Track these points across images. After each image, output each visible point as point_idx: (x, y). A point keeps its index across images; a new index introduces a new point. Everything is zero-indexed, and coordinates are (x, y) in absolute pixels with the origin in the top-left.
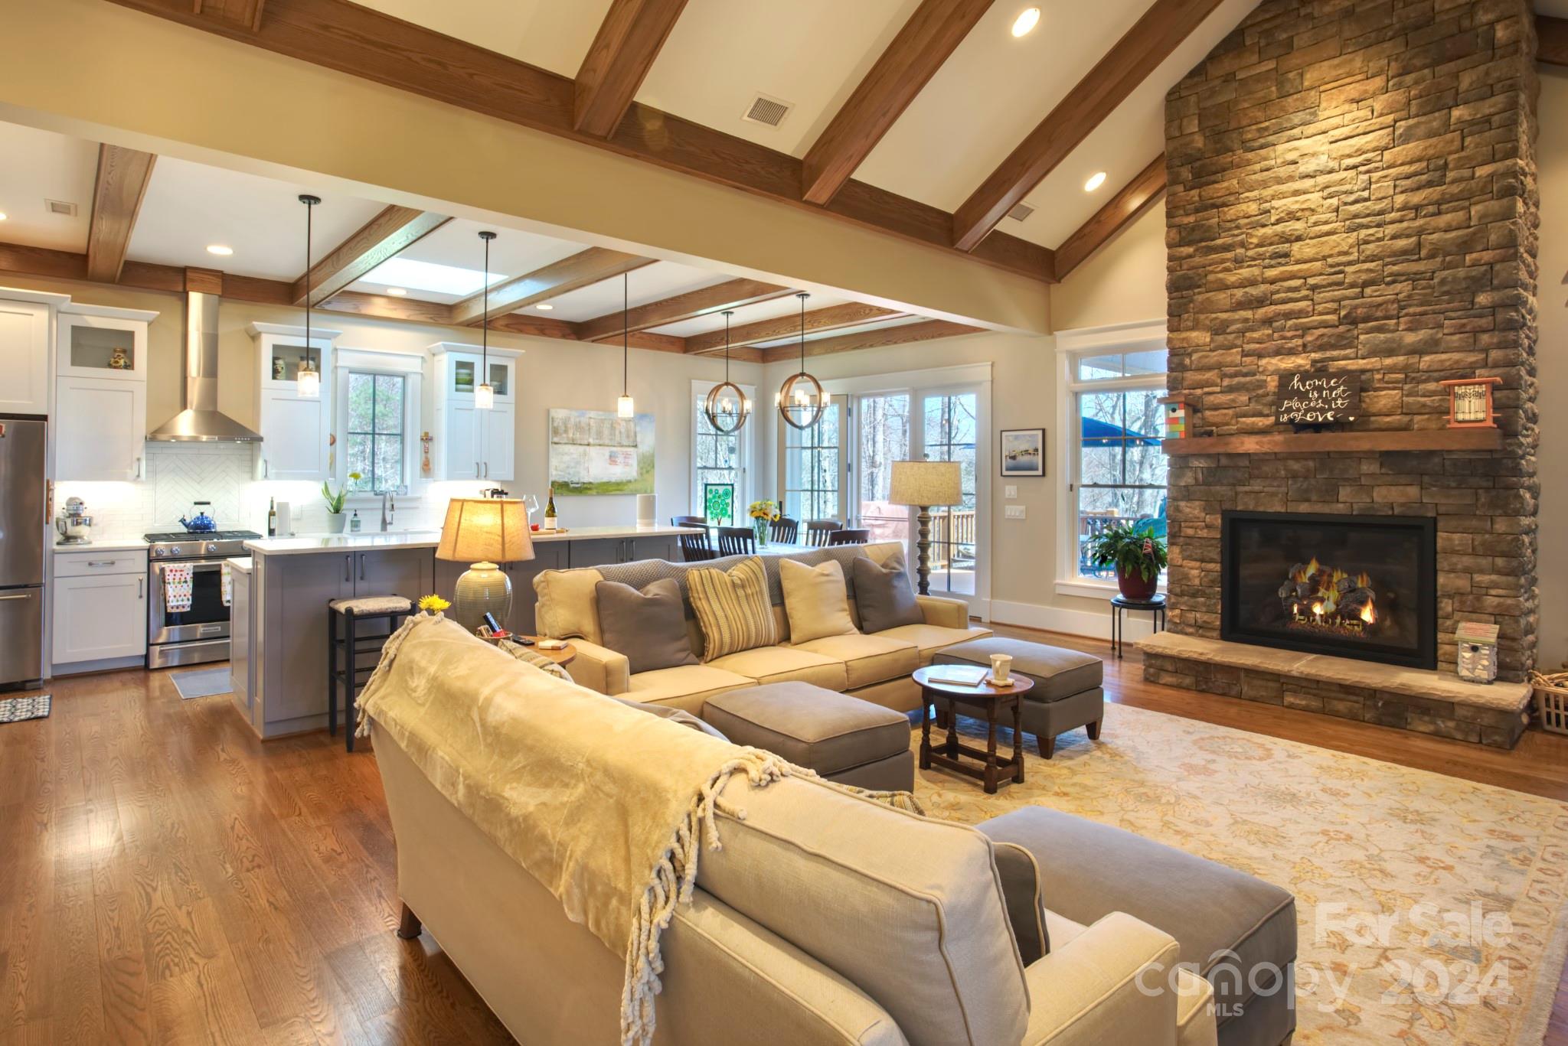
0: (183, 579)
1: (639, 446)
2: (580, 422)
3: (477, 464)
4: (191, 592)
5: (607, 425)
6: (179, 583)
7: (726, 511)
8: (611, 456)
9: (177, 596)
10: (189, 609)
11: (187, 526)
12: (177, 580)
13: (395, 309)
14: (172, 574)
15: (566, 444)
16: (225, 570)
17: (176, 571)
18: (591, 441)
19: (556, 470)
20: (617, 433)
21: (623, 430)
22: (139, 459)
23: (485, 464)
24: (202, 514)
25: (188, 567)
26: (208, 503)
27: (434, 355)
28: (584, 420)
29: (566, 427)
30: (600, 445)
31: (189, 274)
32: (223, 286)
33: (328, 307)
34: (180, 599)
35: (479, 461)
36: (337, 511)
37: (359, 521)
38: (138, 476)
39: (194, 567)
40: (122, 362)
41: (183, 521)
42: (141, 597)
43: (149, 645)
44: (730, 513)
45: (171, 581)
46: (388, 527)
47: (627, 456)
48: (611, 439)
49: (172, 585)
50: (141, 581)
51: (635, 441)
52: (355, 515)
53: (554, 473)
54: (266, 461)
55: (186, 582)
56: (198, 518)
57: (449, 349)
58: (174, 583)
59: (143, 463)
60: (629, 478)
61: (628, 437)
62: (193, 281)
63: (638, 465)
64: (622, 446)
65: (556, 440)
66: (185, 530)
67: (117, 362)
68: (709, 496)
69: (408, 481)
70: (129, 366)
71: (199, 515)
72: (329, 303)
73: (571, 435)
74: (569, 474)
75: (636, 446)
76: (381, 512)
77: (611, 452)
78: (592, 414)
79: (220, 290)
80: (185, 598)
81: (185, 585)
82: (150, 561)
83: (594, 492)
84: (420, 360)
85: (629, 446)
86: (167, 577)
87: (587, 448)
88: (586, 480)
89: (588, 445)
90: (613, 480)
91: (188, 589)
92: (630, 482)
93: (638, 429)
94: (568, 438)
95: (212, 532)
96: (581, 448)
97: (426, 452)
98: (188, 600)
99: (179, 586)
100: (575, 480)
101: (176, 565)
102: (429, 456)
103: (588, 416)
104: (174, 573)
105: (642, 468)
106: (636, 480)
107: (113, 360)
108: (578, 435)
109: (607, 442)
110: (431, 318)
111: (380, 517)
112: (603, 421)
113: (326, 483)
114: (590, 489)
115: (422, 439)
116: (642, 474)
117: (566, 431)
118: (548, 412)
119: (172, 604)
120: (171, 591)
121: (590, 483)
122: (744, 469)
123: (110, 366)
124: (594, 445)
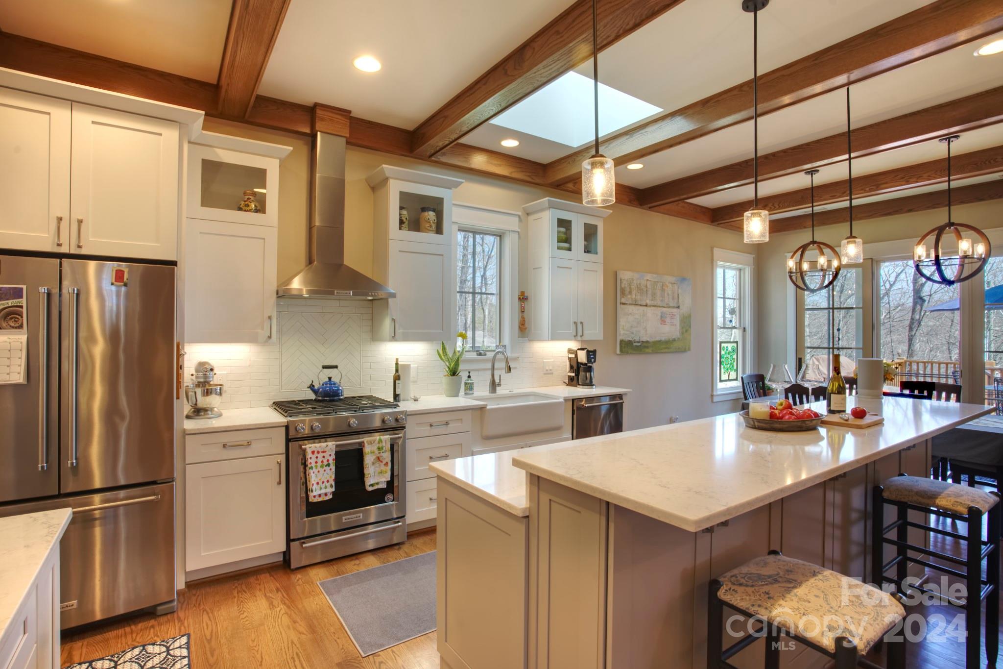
0: (325, 463)
1: (681, 307)
2: (640, 284)
3: (575, 323)
4: (333, 477)
5: (659, 286)
6: (322, 467)
7: (733, 366)
8: (661, 317)
9: (321, 483)
10: (331, 497)
11: (315, 392)
12: (319, 464)
13: (500, 165)
14: (314, 457)
15: (630, 304)
16: (367, 449)
17: (318, 452)
18: (648, 302)
19: (623, 329)
20: (666, 295)
21: (670, 292)
22: (270, 318)
23: (581, 323)
24: (330, 378)
25: (331, 446)
26: (336, 367)
27: (528, 214)
28: (643, 282)
29: (630, 288)
30: (654, 306)
31: (319, 112)
32: (350, 127)
33: (444, 159)
34: (323, 486)
35: (576, 321)
36: (454, 373)
37: (472, 383)
38: (270, 337)
39: (337, 446)
40: (253, 206)
41: (312, 387)
42: (279, 483)
43: (289, 540)
44: (735, 368)
45: (313, 465)
46: (498, 388)
47: (673, 316)
48: (662, 301)
49: (314, 469)
50: (279, 464)
51: (678, 302)
52: (469, 377)
53: (622, 332)
54: (394, 320)
55: (328, 465)
56: (326, 383)
57: (552, 206)
58: (316, 467)
59: (274, 321)
60: (674, 337)
61: (673, 299)
62: (322, 120)
63: (680, 325)
64: (669, 307)
65: (623, 300)
66: (313, 396)
67: (248, 206)
68: (723, 353)
69: (506, 341)
70: (261, 209)
71: (327, 380)
72: (444, 154)
73: (634, 297)
74: (633, 333)
75: (678, 307)
76: (490, 372)
77: (662, 313)
78: (649, 276)
79: (348, 131)
80: (328, 485)
81: (327, 468)
82: (288, 440)
83: (649, 350)
84: (517, 219)
85: (674, 307)
86: (309, 461)
87: (645, 308)
88: (644, 339)
89: (646, 306)
90: (663, 339)
91: (329, 474)
92: (674, 340)
93: (680, 291)
94: (632, 298)
95: (340, 400)
96: (642, 308)
97: (523, 312)
98: (331, 486)
99: (322, 470)
100: (637, 339)
101: (317, 445)
102: (525, 315)
103: (645, 278)
104: (316, 454)
105: (683, 328)
106: (678, 339)
107: (243, 203)
108: (638, 297)
109: (659, 303)
110: (529, 176)
111: (489, 378)
112: (656, 283)
113: (443, 344)
114: (647, 347)
115: (519, 298)
116: (683, 333)
117: (630, 293)
118: (616, 274)
119: (315, 493)
120: (314, 477)
121: (647, 342)
122: (744, 328)
123: (240, 209)
124: (650, 306)
